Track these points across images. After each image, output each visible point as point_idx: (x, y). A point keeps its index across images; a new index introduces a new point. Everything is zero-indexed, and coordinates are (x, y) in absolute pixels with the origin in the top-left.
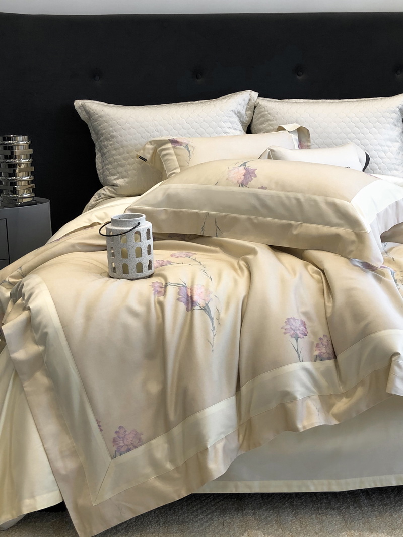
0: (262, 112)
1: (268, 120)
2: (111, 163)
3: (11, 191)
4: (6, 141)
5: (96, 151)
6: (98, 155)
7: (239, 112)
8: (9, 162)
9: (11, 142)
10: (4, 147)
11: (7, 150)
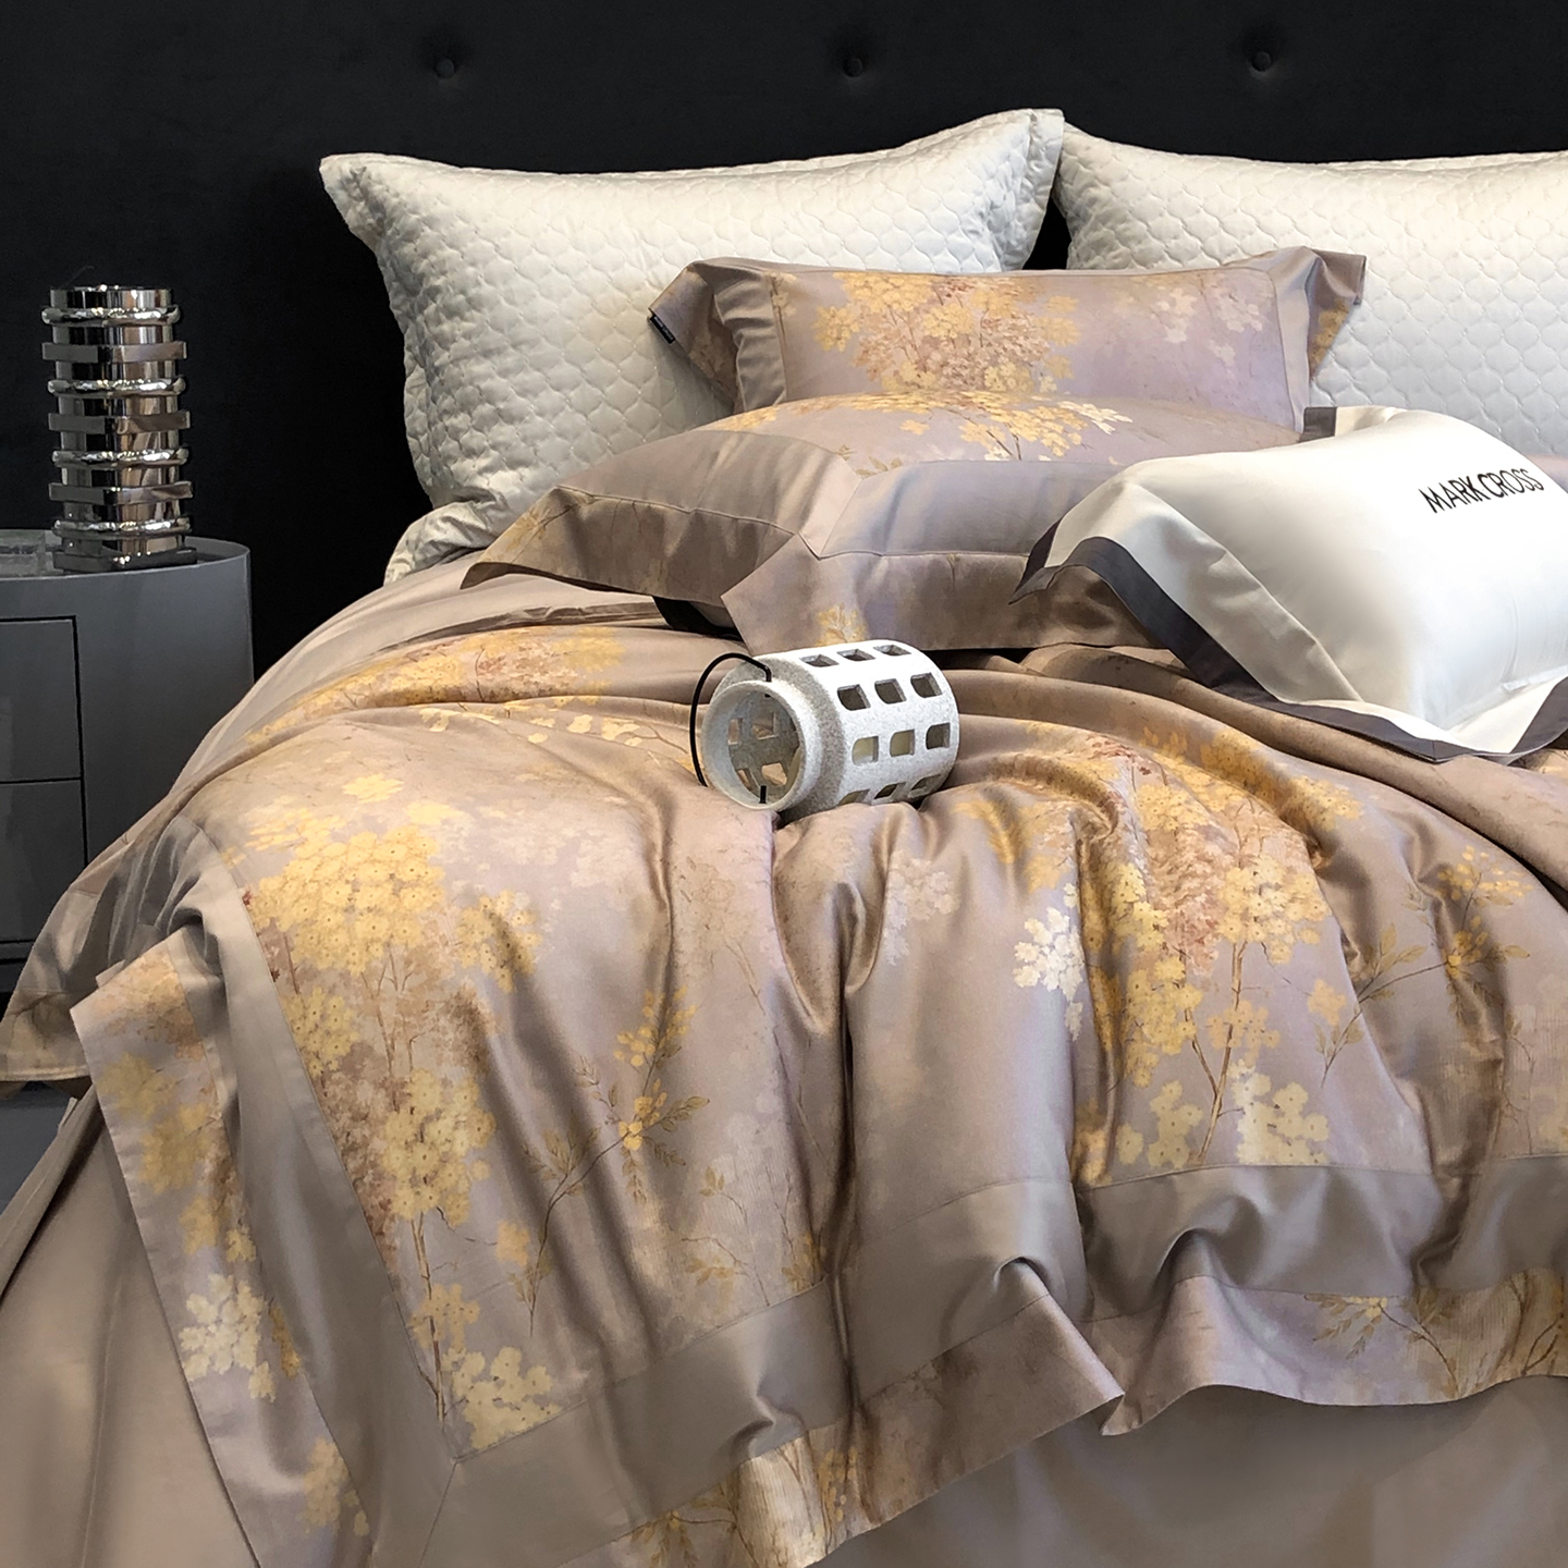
2: (465, 406)
3: (96, 510)
4: (80, 306)
5: (406, 360)
6: (414, 377)
8: (90, 391)
9: (101, 310)
10: (72, 330)
11: (83, 342)
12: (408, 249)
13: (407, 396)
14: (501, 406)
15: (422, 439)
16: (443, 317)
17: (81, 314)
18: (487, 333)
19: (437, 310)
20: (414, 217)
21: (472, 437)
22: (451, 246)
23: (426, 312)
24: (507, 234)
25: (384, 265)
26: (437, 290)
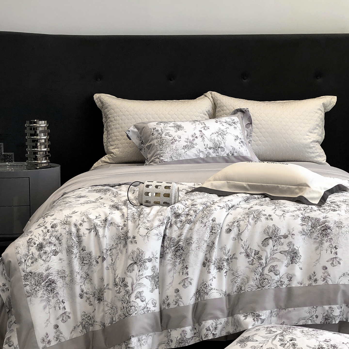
3: (34, 159)
4: (32, 124)
5: (104, 130)
8: (33, 138)
9: (35, 124)
10: (30, 128)
11: (32, 130)
12: (106, 110)
13: (104, 136)
14: (117, 138)
15: (106, 143)
16: (110, 122)
17: (32, 125)
18: (117, 125)
19: (109, 121)
20: (107, 104)
21: (112, 143)
22: (113, 110)
23: (107, 121)
24: (122, 108)
25: (103, 113)
26: (110, 117)
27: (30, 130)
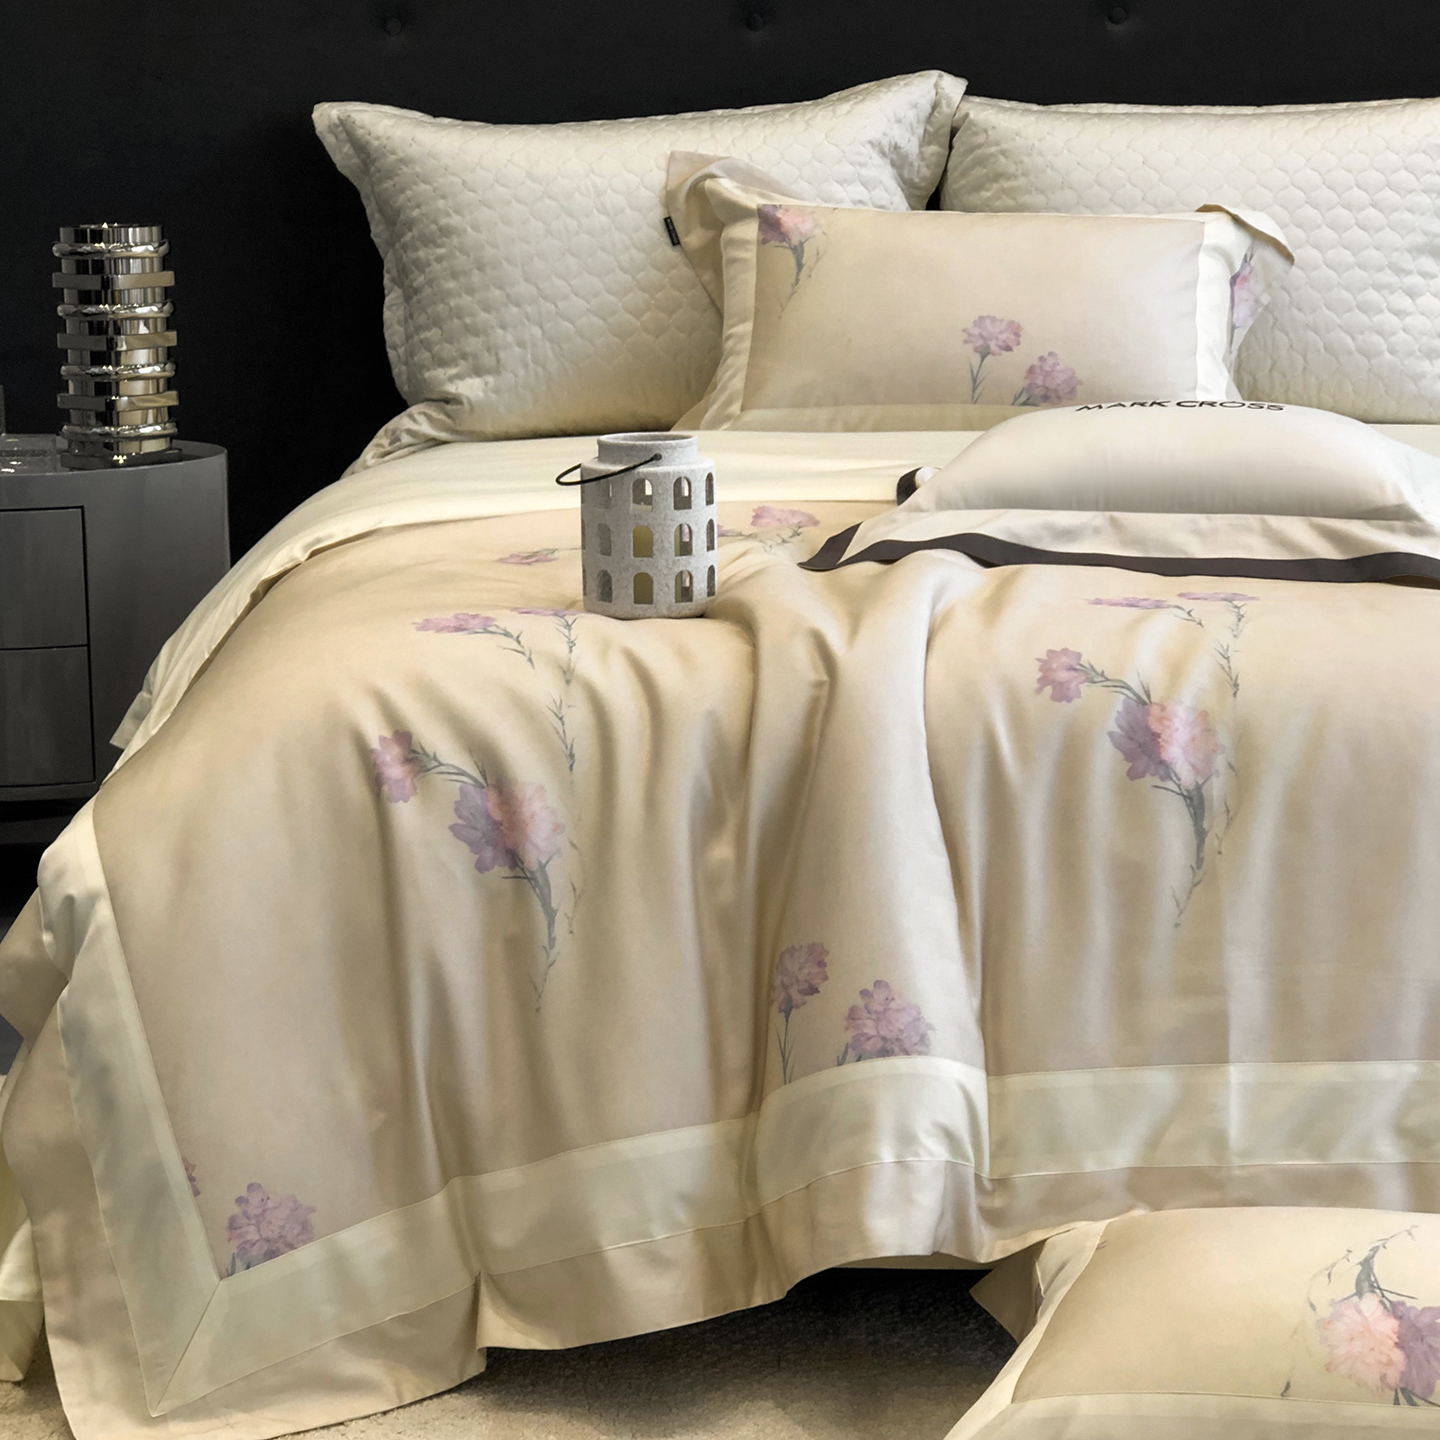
0: (979, 146)
1: (998, 177)
2: (437, 322)
5: (387, 281)
6: (393, 298)
7: (896, 147)
8: (93, 314)
9: (103, 245)
10: (78, 262)
11: (88, 273)
12: (388, 184)
13: (387, 314)
15: (401, 350)
16: (418, 244)
17: (86, 248)
18: (456, 258)
19: (413, 237)
21: (441, 349)
22: (425, 182)
26: (413, 221)
27: (78, 272)
